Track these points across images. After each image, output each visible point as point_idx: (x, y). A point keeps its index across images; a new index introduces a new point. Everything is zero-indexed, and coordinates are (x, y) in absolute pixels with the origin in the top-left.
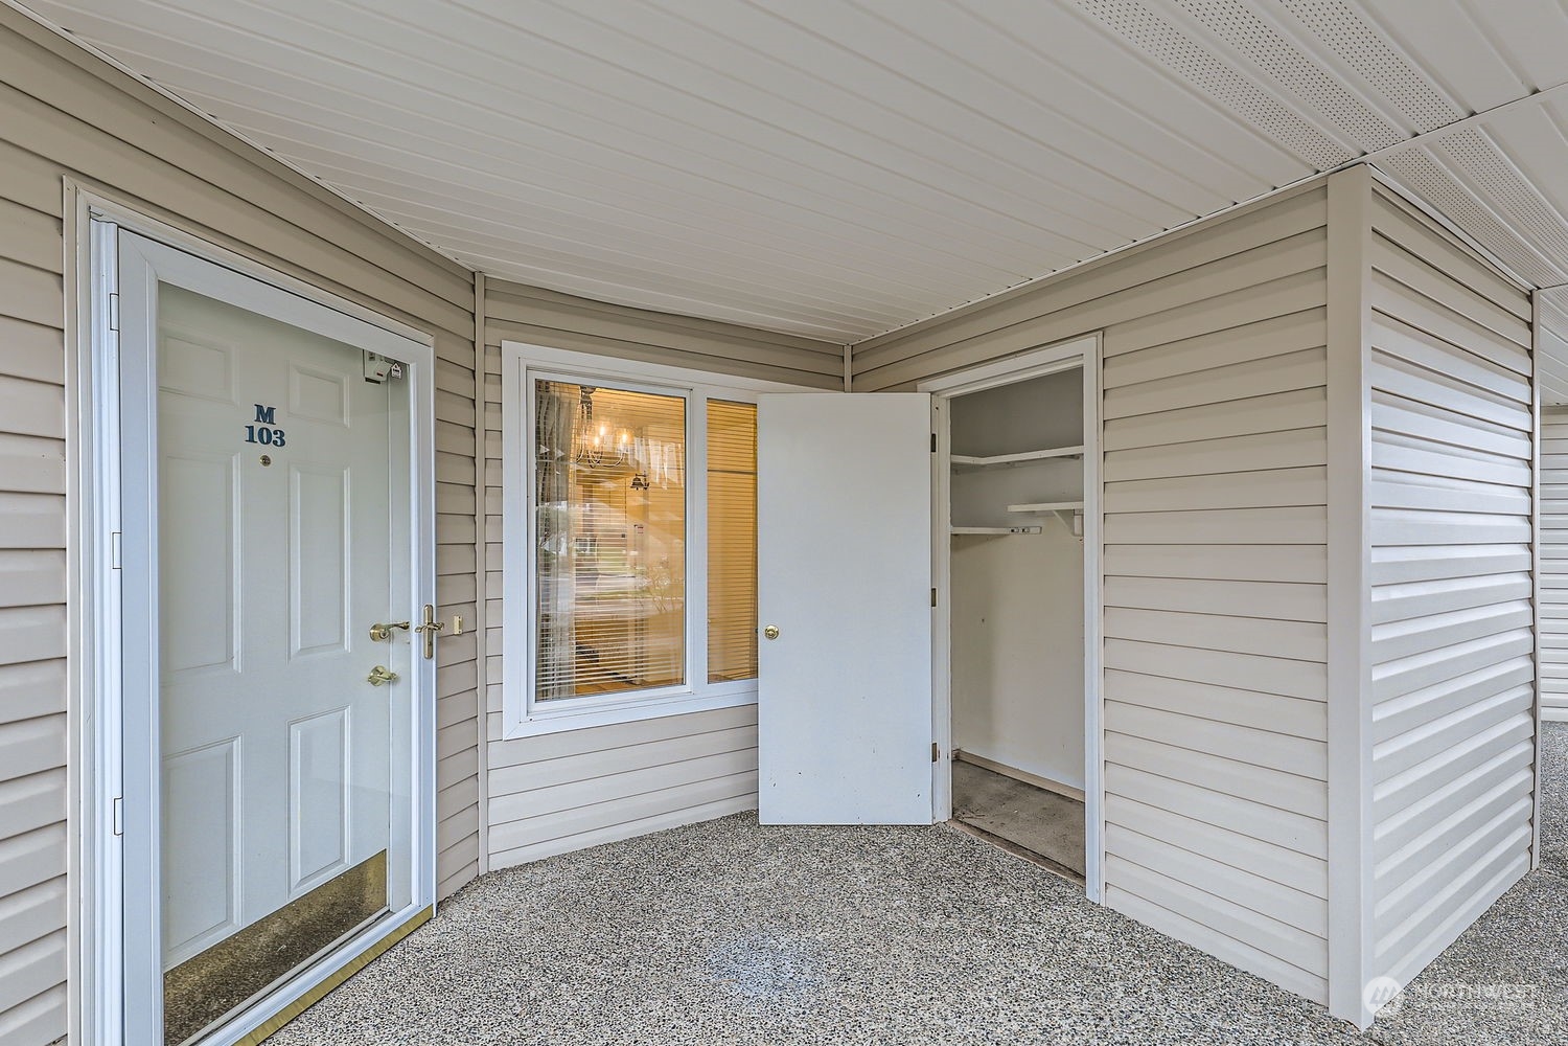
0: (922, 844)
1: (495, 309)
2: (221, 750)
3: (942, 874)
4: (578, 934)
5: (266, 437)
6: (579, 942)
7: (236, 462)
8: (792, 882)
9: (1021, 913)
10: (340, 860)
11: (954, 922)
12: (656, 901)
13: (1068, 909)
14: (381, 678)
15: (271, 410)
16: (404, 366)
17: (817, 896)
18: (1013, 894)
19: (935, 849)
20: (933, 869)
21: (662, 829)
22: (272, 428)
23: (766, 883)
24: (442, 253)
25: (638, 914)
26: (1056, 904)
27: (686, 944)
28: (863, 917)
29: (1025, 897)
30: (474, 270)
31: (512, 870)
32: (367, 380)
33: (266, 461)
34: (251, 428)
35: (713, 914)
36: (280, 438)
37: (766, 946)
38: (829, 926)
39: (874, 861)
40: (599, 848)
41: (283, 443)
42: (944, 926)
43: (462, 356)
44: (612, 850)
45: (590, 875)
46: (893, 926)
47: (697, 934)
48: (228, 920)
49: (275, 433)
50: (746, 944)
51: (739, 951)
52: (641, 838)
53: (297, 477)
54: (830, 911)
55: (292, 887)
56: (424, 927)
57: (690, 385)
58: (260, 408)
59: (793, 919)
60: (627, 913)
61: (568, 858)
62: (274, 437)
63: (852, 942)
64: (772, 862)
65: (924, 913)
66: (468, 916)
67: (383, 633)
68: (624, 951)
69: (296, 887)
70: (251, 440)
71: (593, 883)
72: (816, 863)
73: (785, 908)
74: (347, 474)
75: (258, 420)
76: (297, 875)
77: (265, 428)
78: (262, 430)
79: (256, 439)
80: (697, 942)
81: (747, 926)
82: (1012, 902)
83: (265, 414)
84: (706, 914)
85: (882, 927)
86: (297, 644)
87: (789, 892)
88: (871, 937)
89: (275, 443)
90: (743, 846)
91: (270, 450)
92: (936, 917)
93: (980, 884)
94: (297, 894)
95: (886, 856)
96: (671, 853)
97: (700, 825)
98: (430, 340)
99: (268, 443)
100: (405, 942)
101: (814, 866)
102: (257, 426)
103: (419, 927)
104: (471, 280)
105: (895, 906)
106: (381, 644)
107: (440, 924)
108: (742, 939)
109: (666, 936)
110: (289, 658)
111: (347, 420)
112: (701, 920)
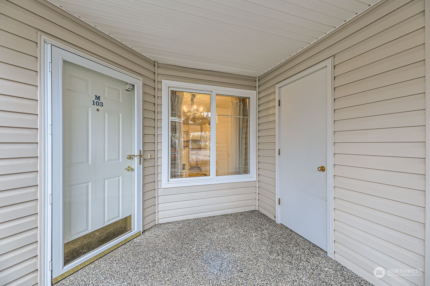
0: (275, 230)
1: (160, 71)
2: (86, 185)
3: (279, 240)
4: (173, 244)
5: (98, 104)
6: (172, 246)
7: (90, 110)
8: (234, 237)
9: (303, 258)
10: (119, 216)
11: (280, 257)
12: (195, 238)
13: (320, 258)
14: (130, 169)
15: (99, 97)
16: (133, 86)
17: (240, 242)
18: (302, 250)
19: (279, 232)
20: (277, 238)
21: (204, 217)
22: (99, 102)
23: (226, 236)
24: (145, 56)
25: (189, 241)
26: (316, 256)
27: (199, 252)
28: (252, 251)
29: (305, 252)
30: (155, 61)
31: (164, 224)
32: (126, 90)
33: (98, 110)
34: (94, 101)
35: (209, 244)
36: (102, 104)
37: (221, 256)
38: (240, 253)
39: (259, 233)
40: (186, 220)
41: (103, 106)
42: (276, 258)
43: (152, 84)
44: (189, 221)
45: (181, 228)
46: (260, 256)
47: (203, 249)
48: (87, 229)
49: (100, 103)
50: (215, 254)
51: (212, 256)
52: (197, 219)
53: (106, 115)
54: (242, 247)
55: (105, 222)
56: (138, 237)
57: (211, 90)
58: (96, 96)
59: (231, 249)
60: (187, 240)
61: (177, 222)
62: (100, 104)
63: (246, 259)
64: (230, 230)
65: (271, 253)
66: (149, 235)
67: (130, 157)
68: (183, 251)
69: (106, 222)
70: (94, 104)
71: (181, 230)
72: (242, 232)
73: (230, 245)
74: (121, 115)
75: (96, 99)
76: (106, 219)
77: (98, 101)
78: (96, 102)
79: (95, 104)
80: (202, 252)
81: (217, 249)
82: (301, 253)
83: (98, 98)
84: (207, 243)
85: (257, 255)
86: (106, 159)
87: (232, 240)
88: (252, 258)
89: (100, 105)
90: (223, 224)
91: (99, 107)
92: (274, 255)
93: (291, 246)
94: (106, 224)
95: (263, 232)
96: (203, 224)
97: (214, 217)
98: (142, 79)
99: (98, 105)
100: (133, 240)
101: (241, 233)
102: (95, 101)
103: (137, 237)
104: (154, 64)
105: (262, 249)
106: (130, 160)
107: (142, 236)
108: (215, 253)
109: (194, 248)
110: (104, 162)
111: (121, 101)
112: (205, 245)
